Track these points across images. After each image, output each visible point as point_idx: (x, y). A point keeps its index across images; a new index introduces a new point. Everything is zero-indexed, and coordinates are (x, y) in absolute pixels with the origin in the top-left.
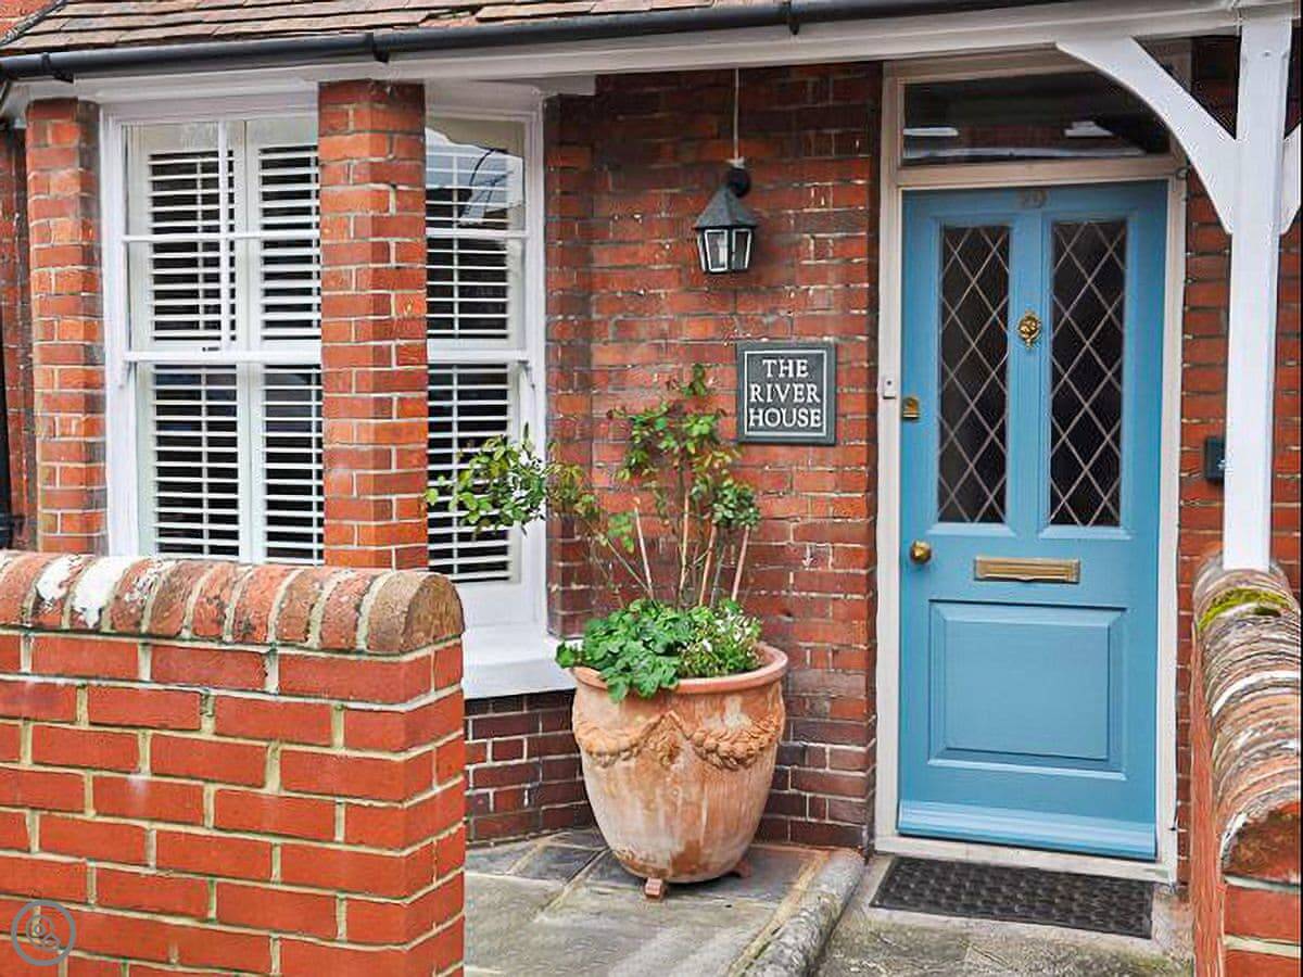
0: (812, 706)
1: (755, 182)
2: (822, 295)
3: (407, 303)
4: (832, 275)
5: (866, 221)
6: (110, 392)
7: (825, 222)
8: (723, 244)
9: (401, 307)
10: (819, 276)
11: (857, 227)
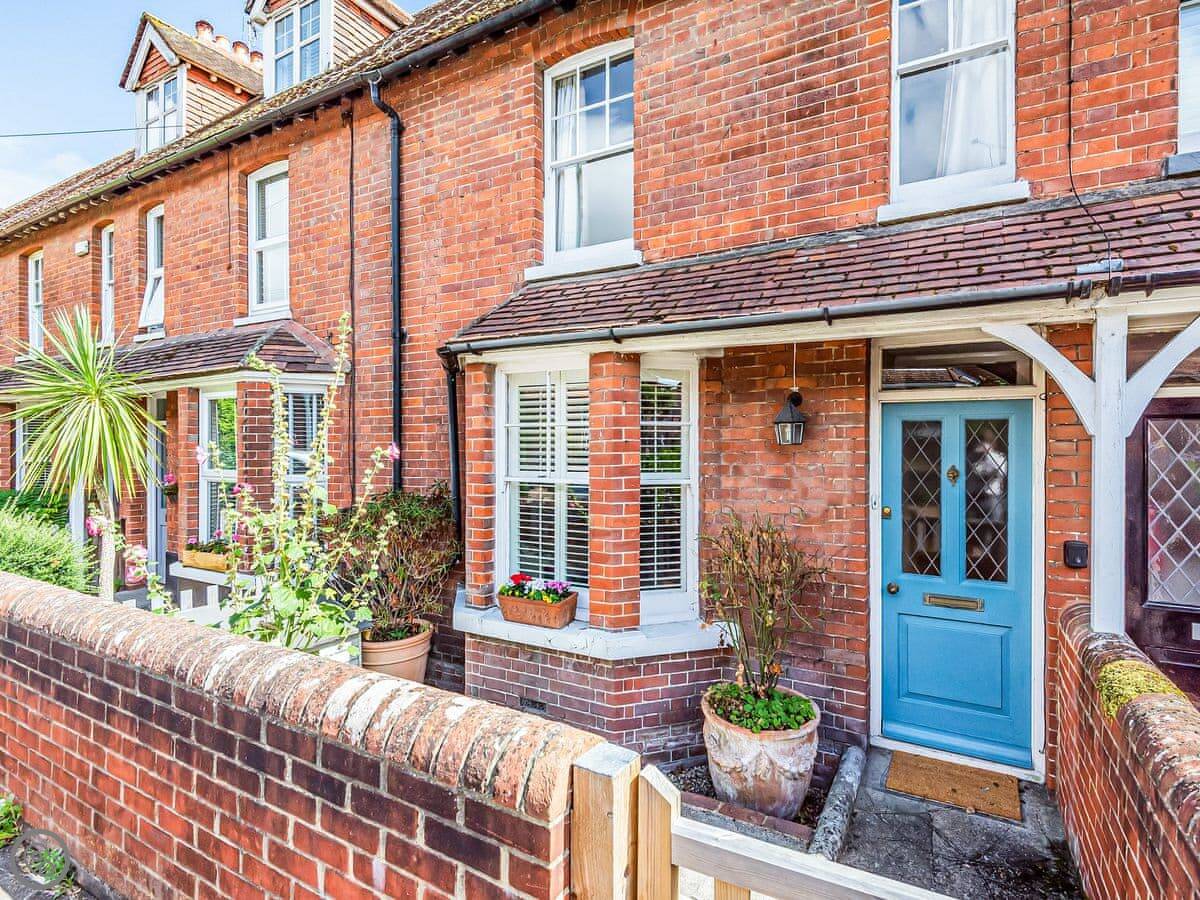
0: (836, 668)
1: (804, 399)
2: (842, 456)
3: (631, 458)
4: (845, 446)
5: (864, 418)
6: (498, 495)
7: (842, 419)
8: (788, 430)
9: (627, 461)
10: (840, 446)
11: (859, 422)
